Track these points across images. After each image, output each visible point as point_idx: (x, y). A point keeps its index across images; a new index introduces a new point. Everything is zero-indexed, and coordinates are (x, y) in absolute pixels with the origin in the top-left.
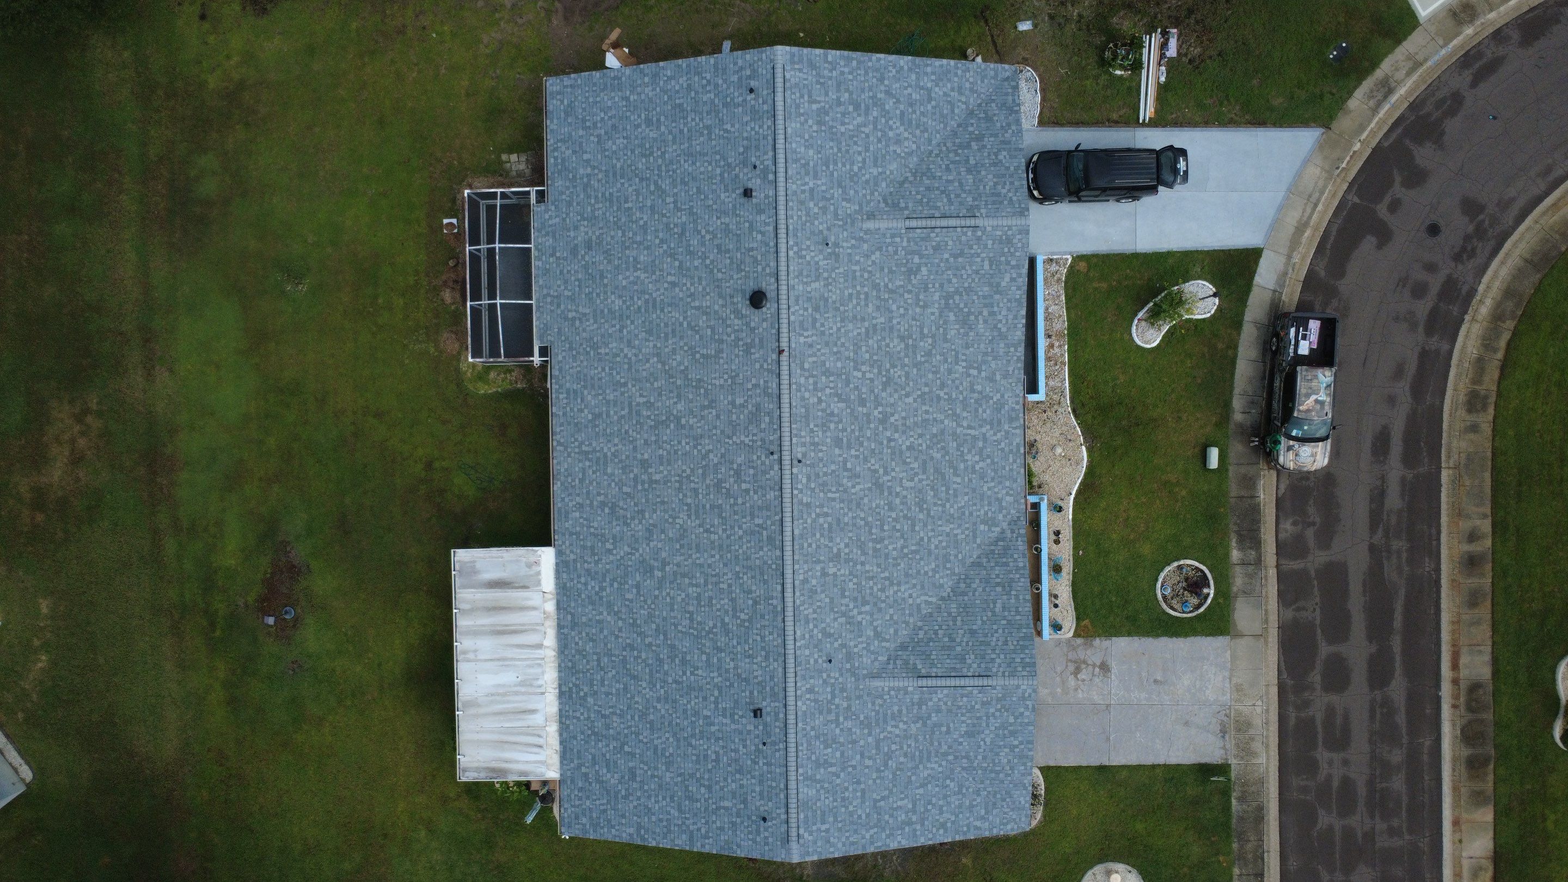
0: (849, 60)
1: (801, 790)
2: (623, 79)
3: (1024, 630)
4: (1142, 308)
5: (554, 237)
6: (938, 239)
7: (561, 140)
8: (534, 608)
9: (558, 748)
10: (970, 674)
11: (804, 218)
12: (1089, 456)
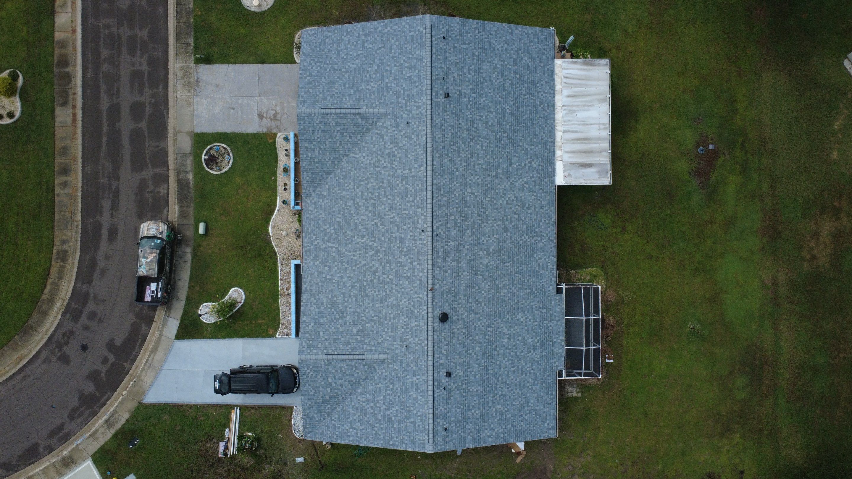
0: (393, 445)
1: (424, 54)
2: (515, 436)
3: (303, 138)
4: (239, 309)
5: (553, 352)
6: (347, 348)
7: (549, 404)
8: (567, 152)
9: (555, 77)
10: (333, 115)
11: (419, 361)
12: (268, 230)
